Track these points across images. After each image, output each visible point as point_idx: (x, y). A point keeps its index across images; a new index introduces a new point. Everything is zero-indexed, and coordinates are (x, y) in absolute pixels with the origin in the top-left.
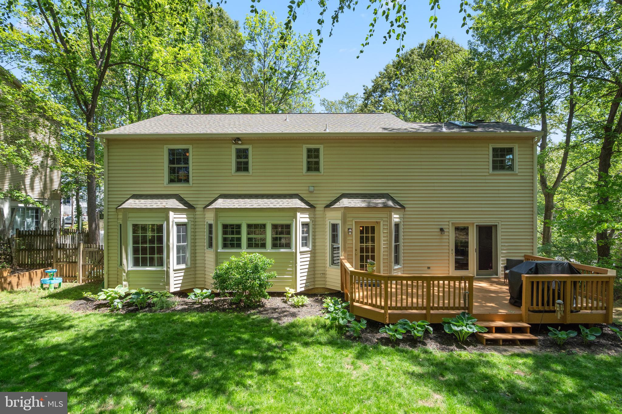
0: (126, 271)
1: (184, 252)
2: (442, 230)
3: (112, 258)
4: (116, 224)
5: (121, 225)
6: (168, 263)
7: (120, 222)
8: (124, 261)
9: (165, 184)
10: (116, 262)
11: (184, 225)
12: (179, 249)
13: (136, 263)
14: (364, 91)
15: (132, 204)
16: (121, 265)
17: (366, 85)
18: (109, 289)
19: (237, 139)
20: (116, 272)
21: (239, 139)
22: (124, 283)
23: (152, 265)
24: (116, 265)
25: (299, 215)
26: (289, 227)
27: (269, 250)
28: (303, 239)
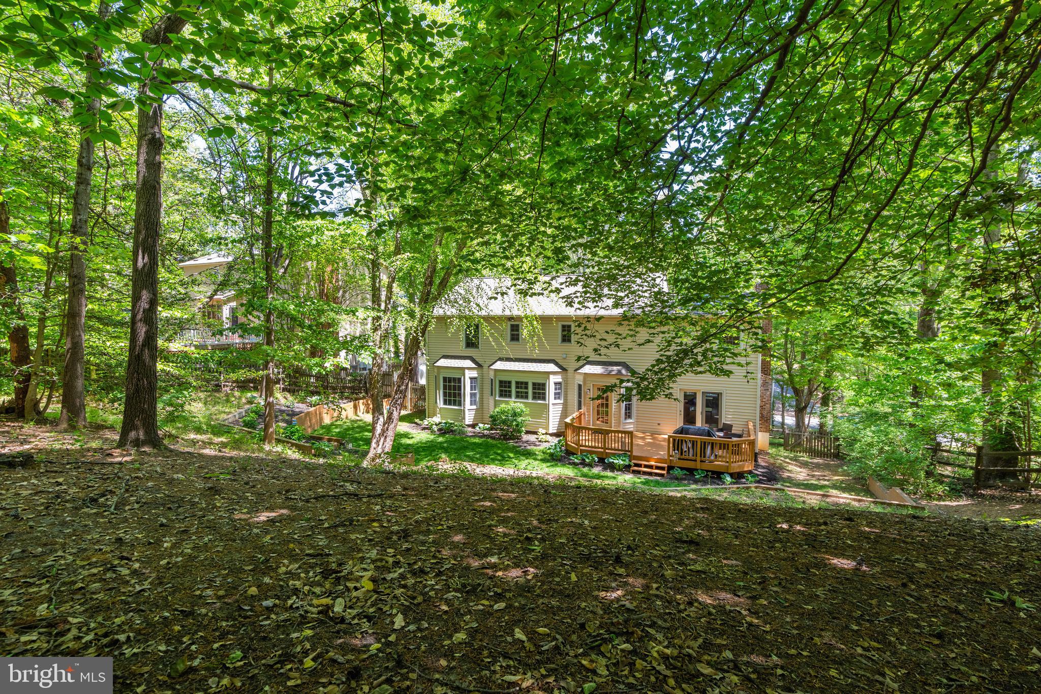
0: (439, 408)
1: (475, 397)
3: (431, 398)
5: (436, 377)
6: (464, 404)
7: (436, 374)
8: (438, 400)
9: (463, 348)
10: (433, 400)
11: (475, 378)
12: (472, 395)
13: (445, 402)
15: (442, 362)
16: (436, 402)
18: (429, 418)
19: (511, 318)
20: (433, 408)
22: (438, 415)
23: (455, 404)
24: (433, 403)
25: (551, 377)
26: (544, 385)
27: (530, 401)
28: (555, 394)
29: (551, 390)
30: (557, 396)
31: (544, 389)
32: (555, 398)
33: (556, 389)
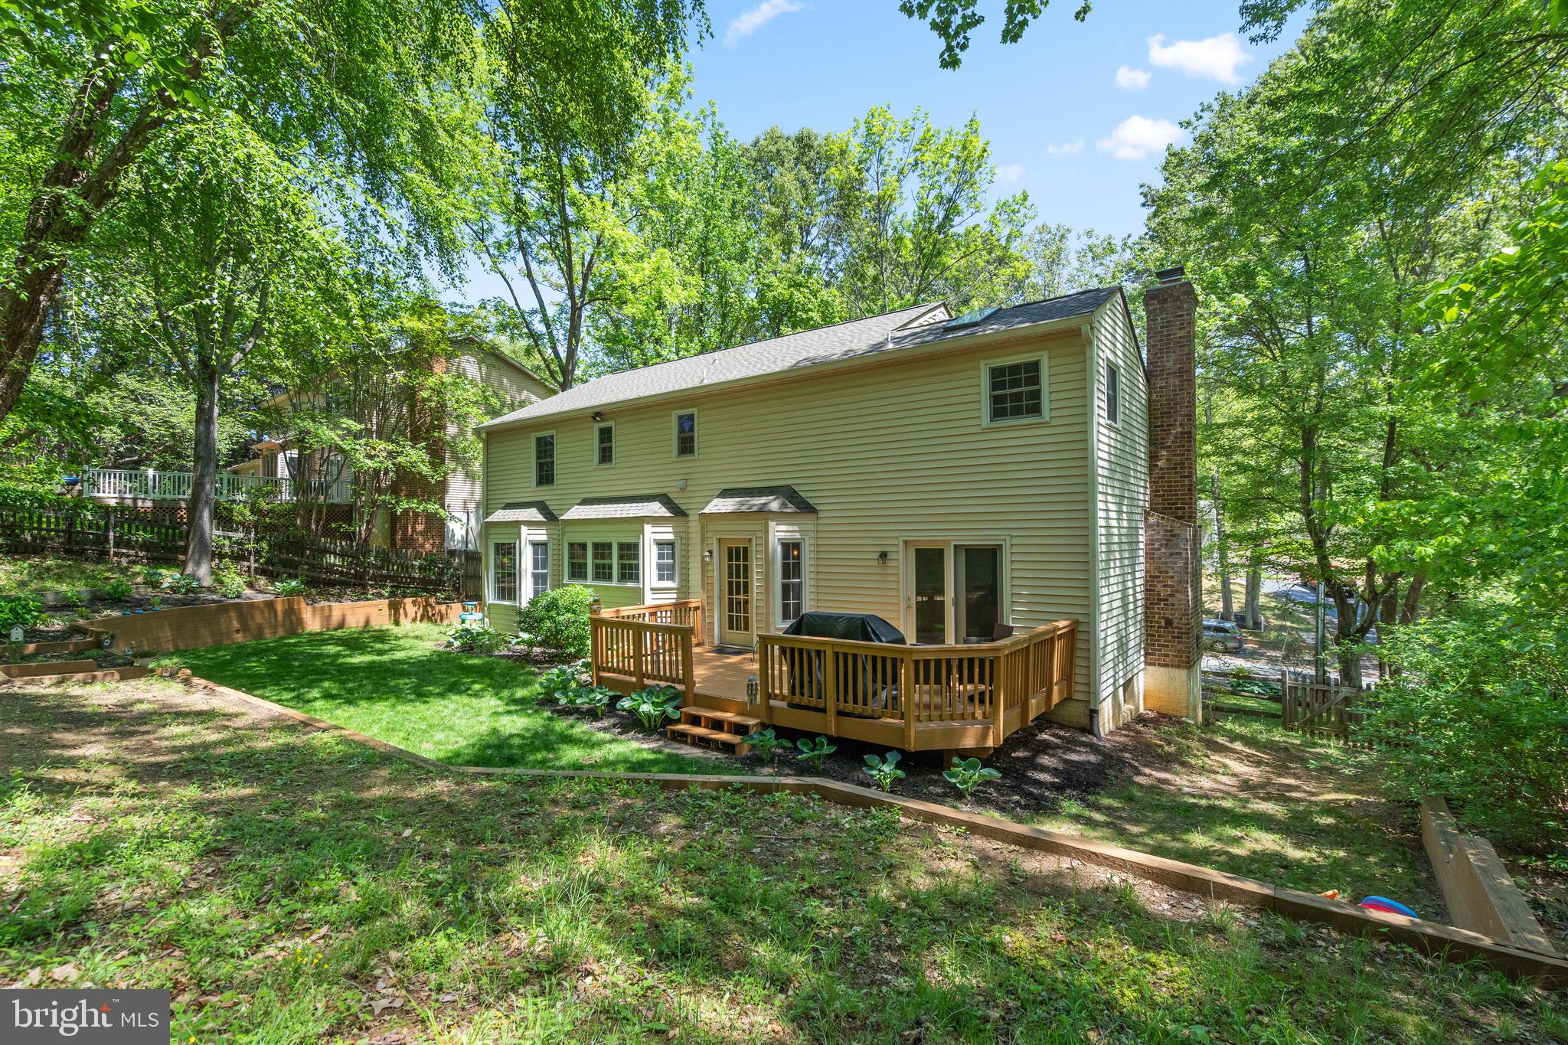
0: (487, 605)
1: (544, 583)
2: (884, 555)
6: (520, 596)
8: (486, 591)
9: (533, 487)
11: (544, 544)
12: (535, 576)
14: (1143, 200)
17: (1147, 183)
19: (597, 414)
21: (598, 414)
25: (648, 528)
26: (636, 545)
27: (614, 583)
28: (660, 567)
29: (650, 559)
30: (664, 572)
31: (636, 557)
32: (661, 578)
33: (661, 556)
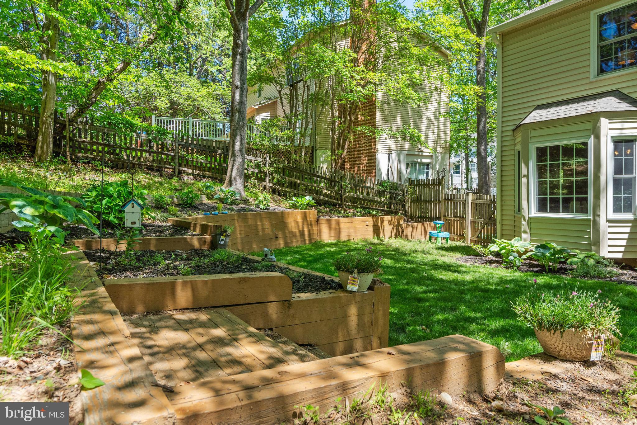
0: (527, 219)
3: (508, 203)
4: (512, 153)
5: (519, 152)
6: (597, 206)
7: (519, 147)
8: (524, 203)
9: (592, 77)
10: (512, 208)
11: (630, 140)
12: (618, 184)
13: (542, 206)
15: (536, 116)
16: (519, 210)
18: (503, 240)
20: (512, 223)
22: (524, 235)
23: (567, 209)
24: (512, 213)
